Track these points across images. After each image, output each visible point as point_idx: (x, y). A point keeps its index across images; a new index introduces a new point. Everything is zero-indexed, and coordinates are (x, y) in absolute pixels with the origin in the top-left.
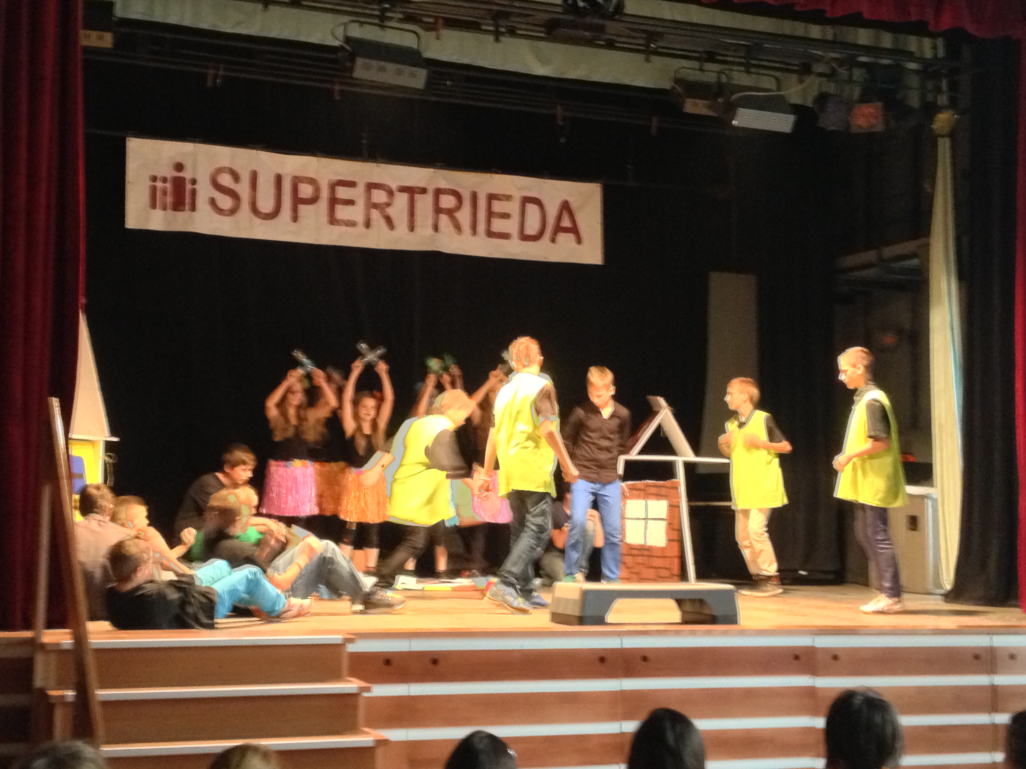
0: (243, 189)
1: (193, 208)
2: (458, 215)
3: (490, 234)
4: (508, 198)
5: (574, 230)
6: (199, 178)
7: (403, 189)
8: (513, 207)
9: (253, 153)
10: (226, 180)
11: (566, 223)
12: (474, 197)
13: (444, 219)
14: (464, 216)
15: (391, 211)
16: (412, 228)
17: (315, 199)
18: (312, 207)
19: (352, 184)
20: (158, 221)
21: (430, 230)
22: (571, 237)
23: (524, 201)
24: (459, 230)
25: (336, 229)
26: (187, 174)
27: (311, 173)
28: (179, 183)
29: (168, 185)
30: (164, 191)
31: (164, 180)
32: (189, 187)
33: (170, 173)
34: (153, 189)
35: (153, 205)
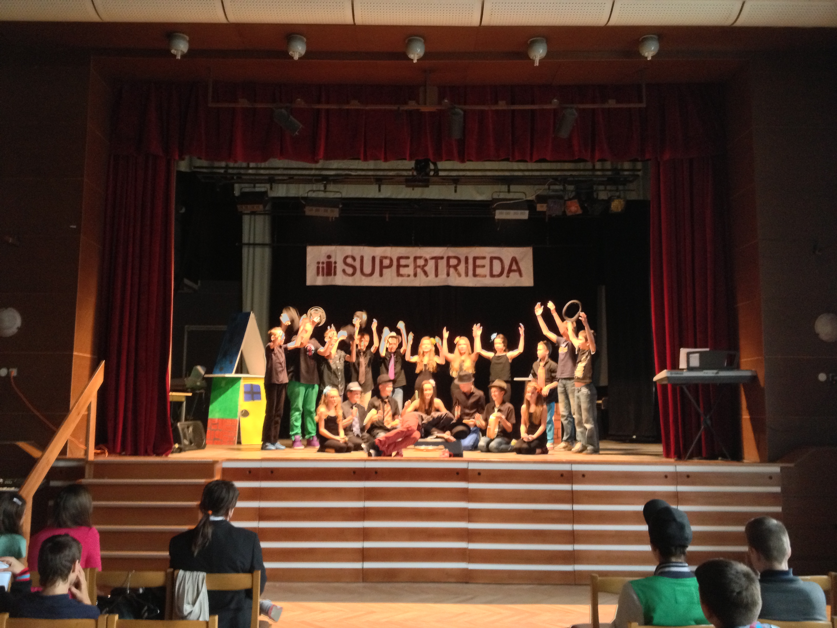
0: (357, 264)
1: (335, 274)
2: (459, 268)
3: (475, 275)
4: (484, 258)
5: (519, 271)
6: (338, 261)
7: (432, 258)
8: (486, 262)
9: (361, 248)
10: (349, 261)
11: (514, 267)
12: (467, 259)
13: (452, 270)
14: (462, 268)
15: (426, 268)
16: (437, 275)
17: (390, 266)
18: (389, 270)
19: (408, 258)
20: (320, 281)
21: (445, 276)
22: (517, 274)
23: (492, 259)
24: (459, 275)
25: (400, 279)
26: (333, 260)
27: (388, 254)
28: (329, 264)
29: (325, 265)
30: (323, 268)
31: (323, 263)
32: (333, 265)
33: (325, 260)
34: (318, 268)
35: (318, 274)
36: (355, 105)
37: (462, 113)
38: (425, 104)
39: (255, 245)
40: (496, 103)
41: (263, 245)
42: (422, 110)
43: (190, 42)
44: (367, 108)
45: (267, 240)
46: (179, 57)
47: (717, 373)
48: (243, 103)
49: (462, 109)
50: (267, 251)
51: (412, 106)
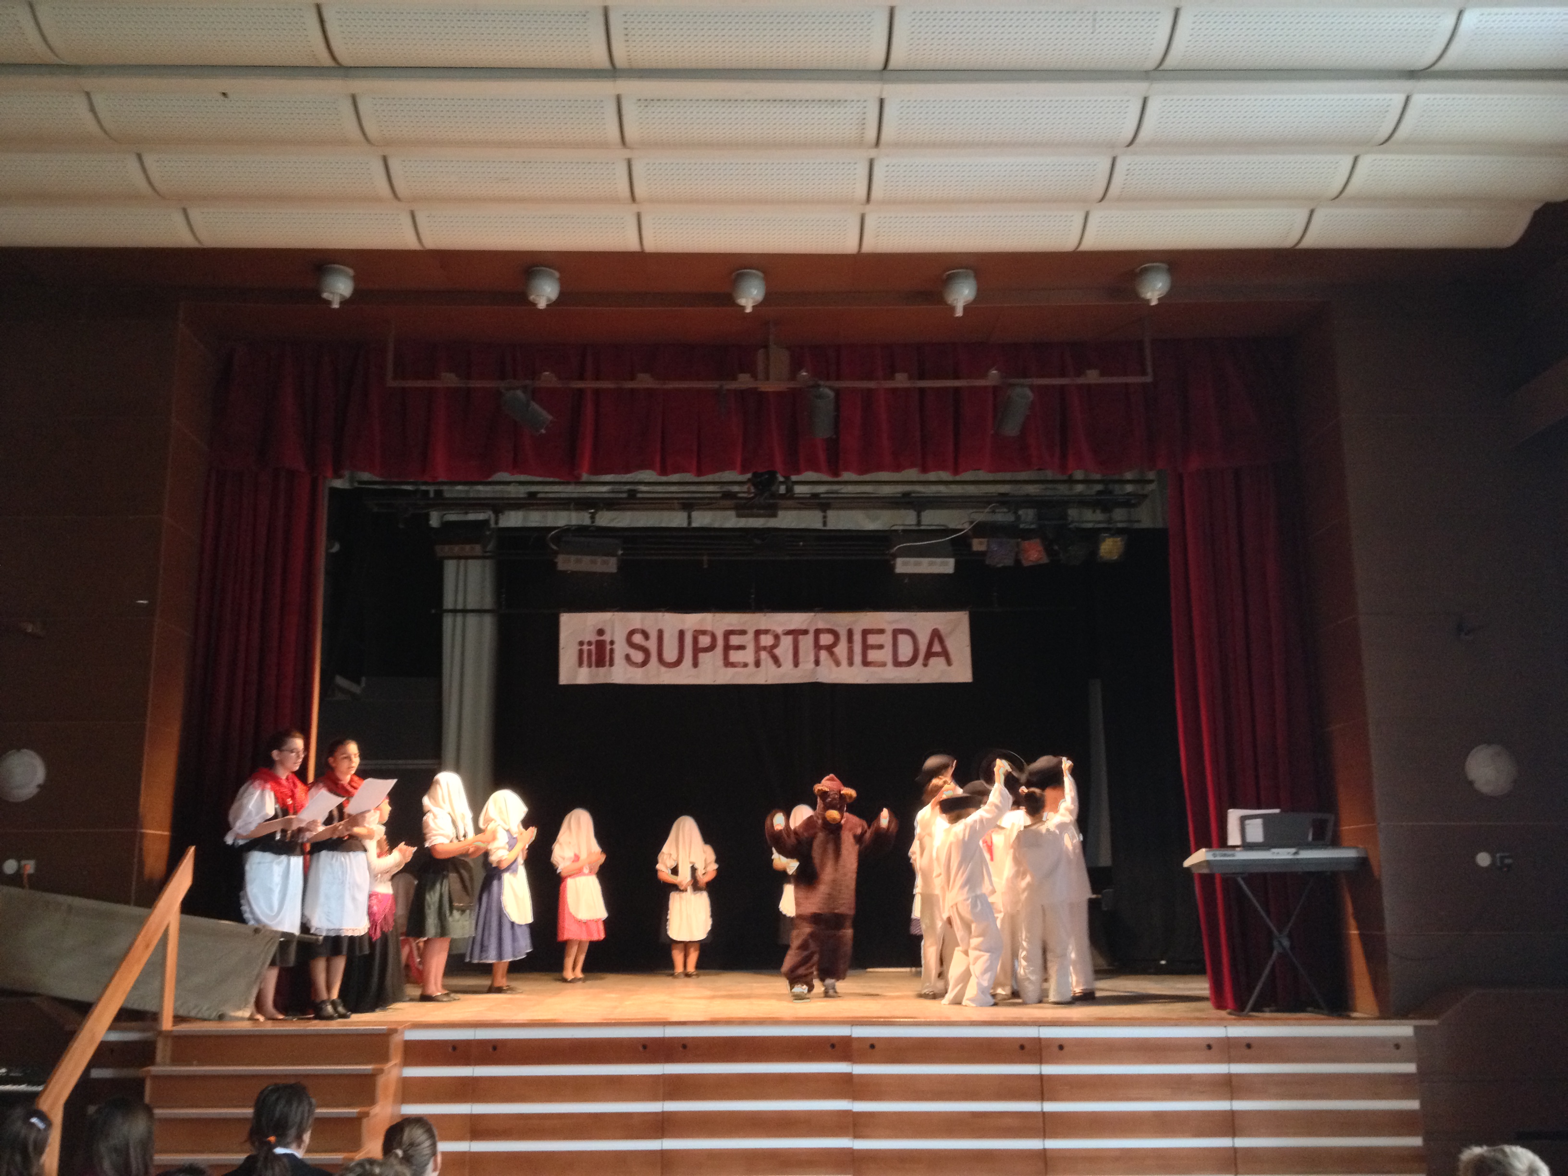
0: (652, 645)
1: (612, 664)
2: (836, 650)
3: (866, 663)
4: (881, 631)
5: (945, 654)
6: (616, 639)
7: (788, 633)
8: (886, 639)
9: (659, 615)
10: (638, 639)
11: (937, 648)
12: (850, 633)
13: (823, 654)
14: (841, 650)
15: (777, 651)
16: (796, 664)
17: (712, 647)
18: (709, 654)
19: (743, 632)
20: (584, 676)
21: (811, 665)
22: (942, 660)
23: (896, 633)
24: (838, 663)
25: (731, 671)
26: (607, 638)
27: (709, 628)
28: (600, 645)
29: (593, 647)
30: (589, 651)
31: (590, 643)
32: (608, 647)
33: (594, 638)
34: (581, 652)
35: (580, 664)
36: (644, 381)
37: (831, 394)
38: (767, 379)
39: (465, 611)
40: (891, 376)
41: (479, 611)
42: (763, 390)
43: (356, 279)
44: (665, 386)
45: (488, 602)
46: (336, 305)
47: (1296, 853)
48: (449, 380)
49: (830, 388)
50: (488, 621)
51: (744, 381)
